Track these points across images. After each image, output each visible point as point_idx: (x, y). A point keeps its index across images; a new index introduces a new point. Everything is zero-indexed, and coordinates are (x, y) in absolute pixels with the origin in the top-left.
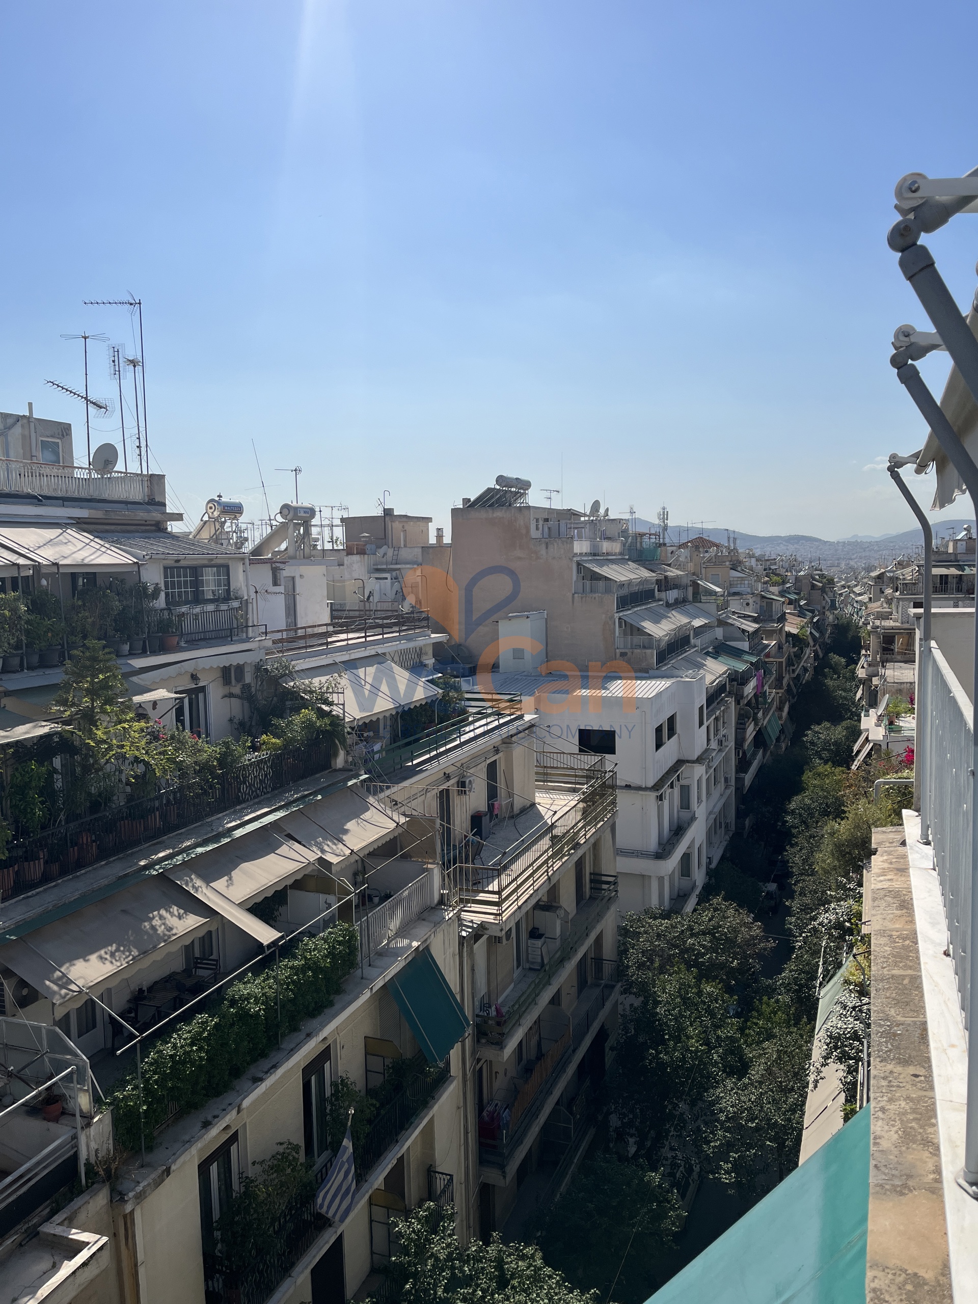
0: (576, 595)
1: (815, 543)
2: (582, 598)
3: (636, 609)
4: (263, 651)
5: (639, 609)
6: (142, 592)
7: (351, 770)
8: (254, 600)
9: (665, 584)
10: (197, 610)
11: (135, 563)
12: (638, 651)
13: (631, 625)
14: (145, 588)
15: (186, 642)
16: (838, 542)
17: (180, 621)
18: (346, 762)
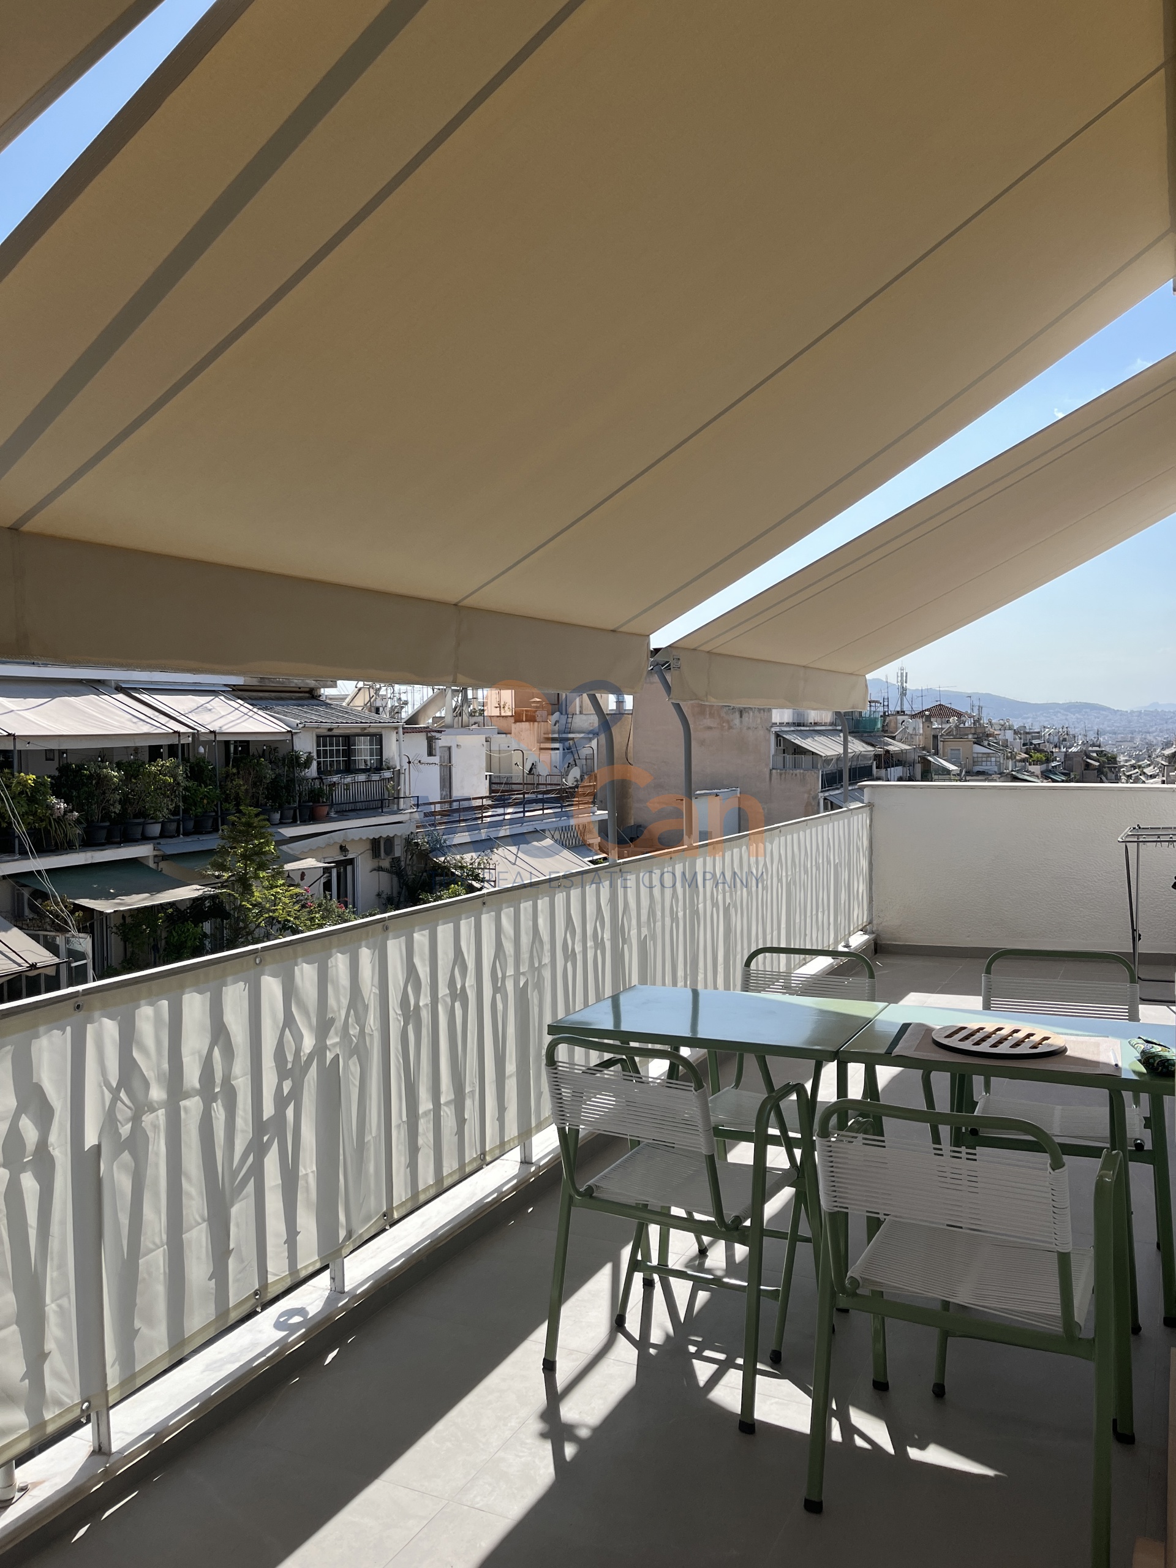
0: (774, 771)
2: (781, 774)
4: (415, 825)
5: (850, 788)
6: (294, 761)
8: (407, 771)
9: (887, 760)
10: (348, 779)
11: (288, 731)
14: (298, 757)
15: (337, 812)
17: (331, 790)
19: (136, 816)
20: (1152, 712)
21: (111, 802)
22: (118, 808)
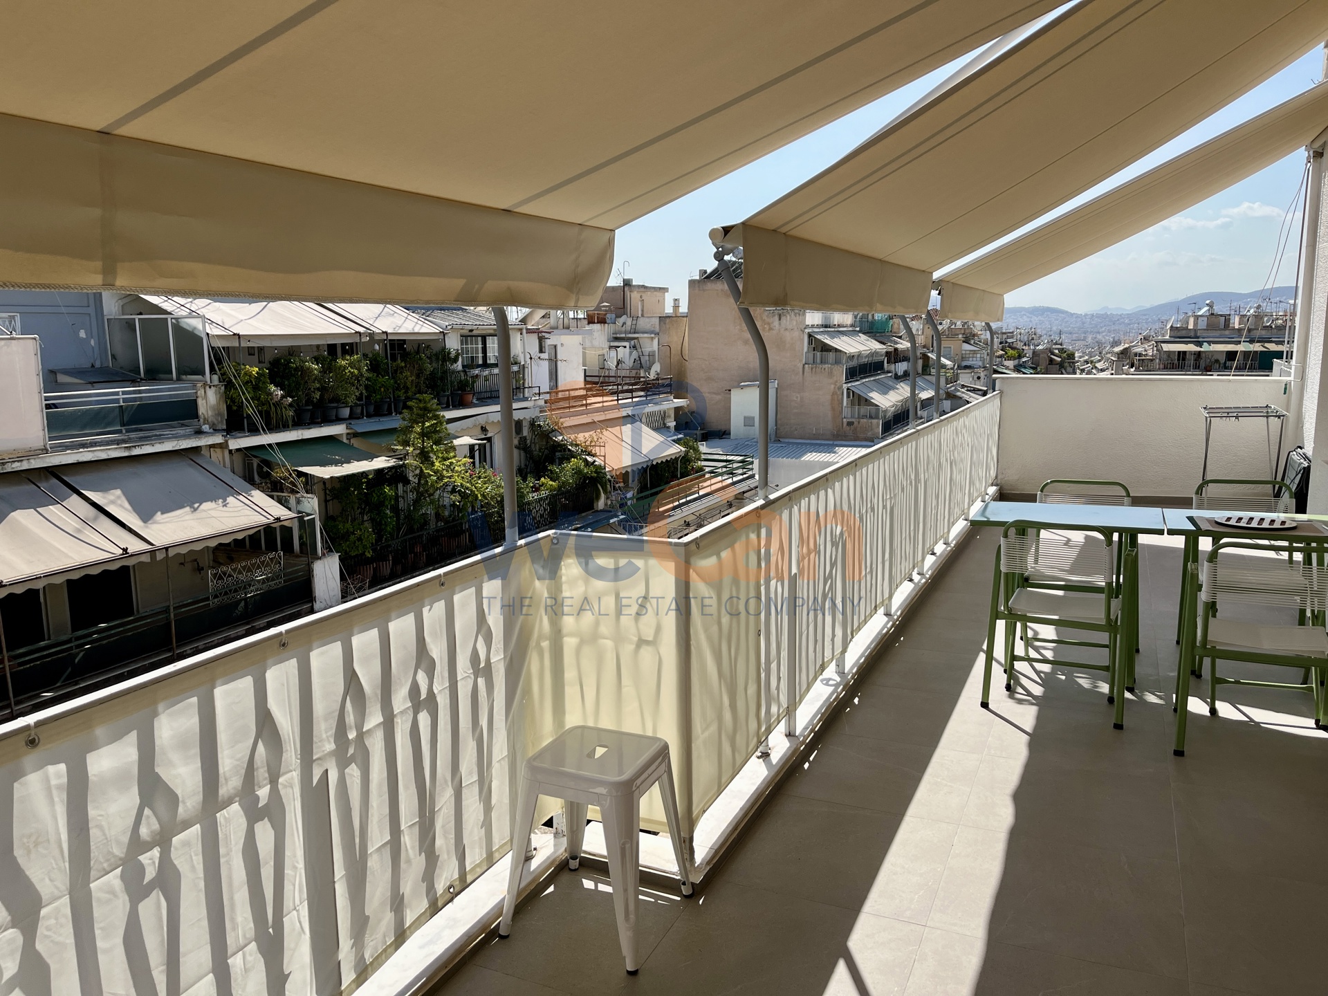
0: (806, 366)
1: (1060, 315)
2: (812, 369)
3: (864, 380)
4: (538, 410)
5: (867, 380)
6: (444, 356)
7: (611, 512)
8: (530, 365)
9: (895, 356)
10: (486, 372)
11: (441, 332)
12: (865, 420)
13: (859, 395)
14: (449, 353)
15: (478, 399)
16: (1086, 315)
17: (474, 382)
18: (606, 504)
19: (331, 401)
20: (1102, 315)
21: (312, 390)
22: (317, 395)
